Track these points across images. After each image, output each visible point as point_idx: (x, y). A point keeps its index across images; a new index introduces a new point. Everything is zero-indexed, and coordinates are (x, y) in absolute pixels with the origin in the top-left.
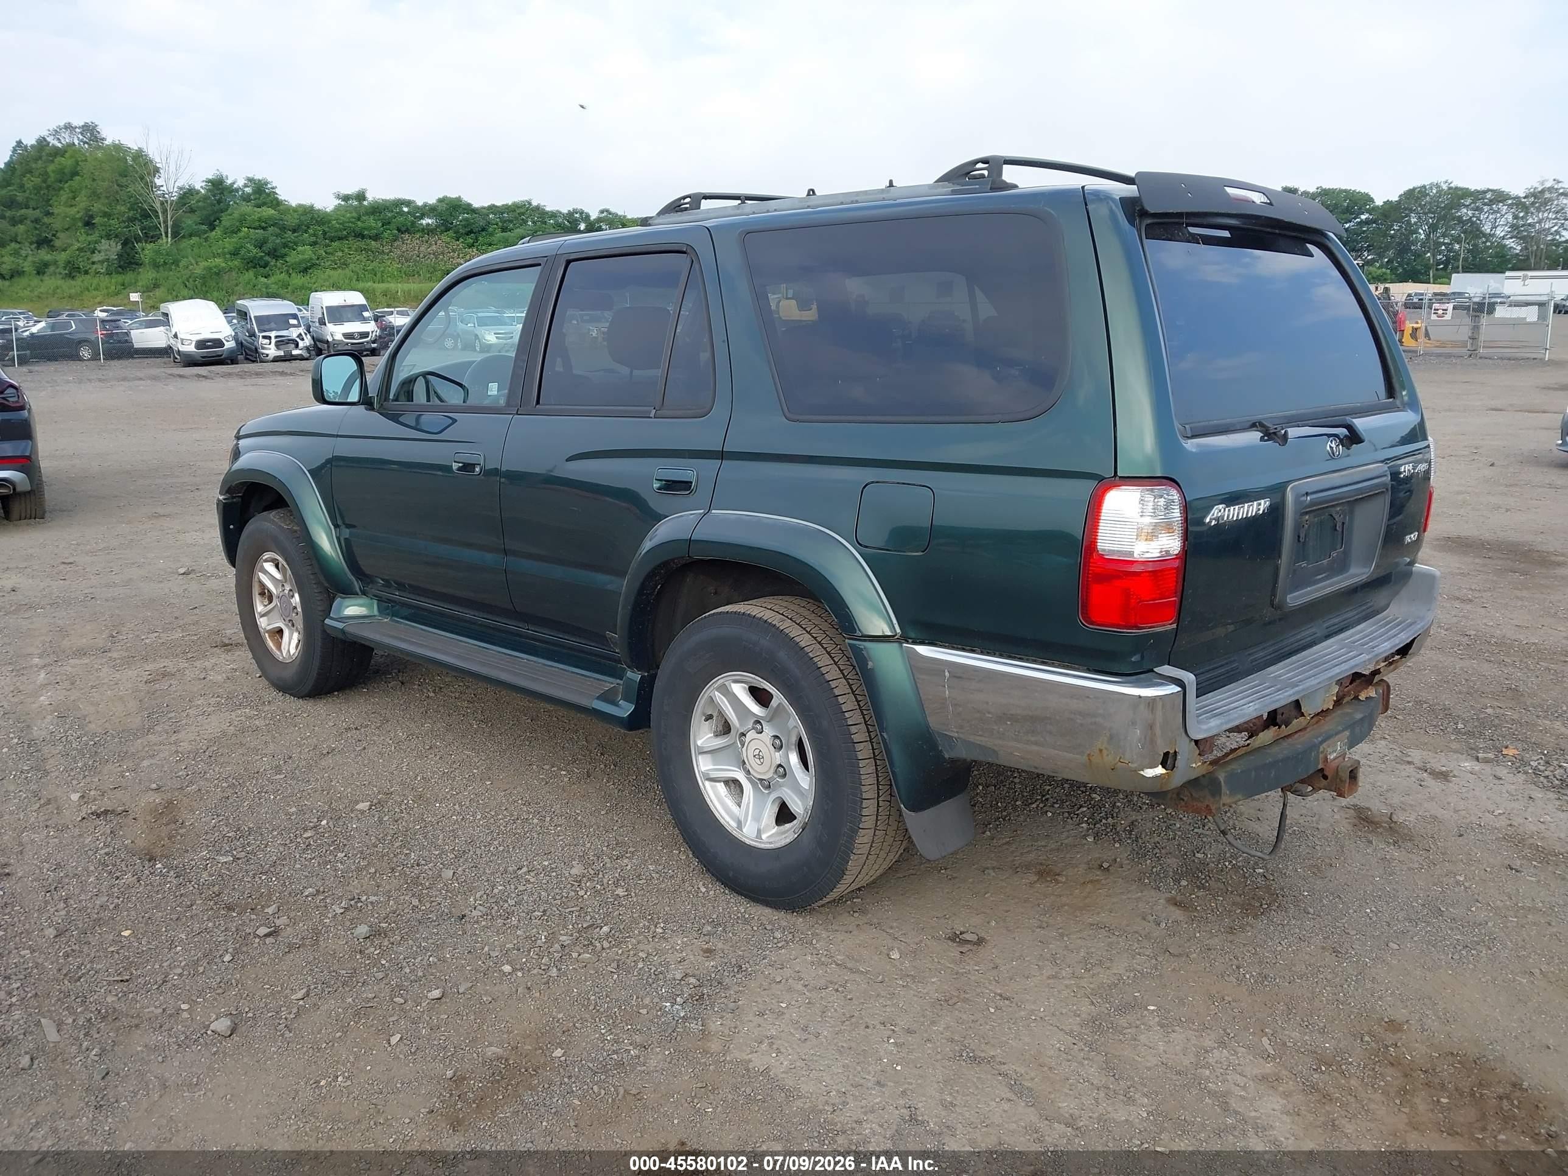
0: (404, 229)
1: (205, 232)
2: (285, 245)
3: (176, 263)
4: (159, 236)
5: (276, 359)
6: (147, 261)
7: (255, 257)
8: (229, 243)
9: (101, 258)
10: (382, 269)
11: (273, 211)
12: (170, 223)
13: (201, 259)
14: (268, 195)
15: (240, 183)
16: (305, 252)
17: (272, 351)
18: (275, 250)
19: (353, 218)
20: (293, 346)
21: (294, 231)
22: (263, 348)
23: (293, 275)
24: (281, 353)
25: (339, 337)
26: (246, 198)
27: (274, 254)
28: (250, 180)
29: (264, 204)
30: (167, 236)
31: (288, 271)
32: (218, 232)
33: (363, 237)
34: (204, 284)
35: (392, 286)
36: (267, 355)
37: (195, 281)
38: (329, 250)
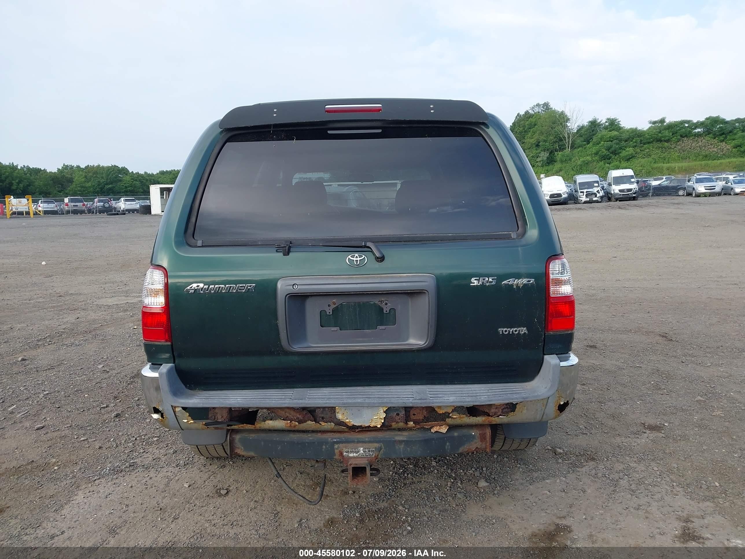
0: (684, 135)
1: (585, 145)
2: (621, 148)
3: (570, 160)
4: (565, 149)
5: (585, 202)
6: (558, 159)
7: (605, 155)
8: (594, 150)
9: (540, 160)
10: (669, 156)
11: (617, 133)
12: (570, 142)
13: (581, 157)
14: (616, 125)
15: (604, 121)
16: (630, 151)
17: (584, 199)
18: (615, 151)
19: (657, 132)
20: (594, 196)
21: (626, 141)
22: (580, 197)
23: (622, 162)
24: (588, 199)
25: (617, 191)
26: (606, 128)
27: (615, 153)
28: (608, 119)
29: (613, 130)
30: (568, 148)
31: (620, 160)
32: (591, 144)
33: (660, 141)
34: (581, 169)
35: (673, 165)
36: (582, 200)
37: (577, 167)
38: (643, 149)
